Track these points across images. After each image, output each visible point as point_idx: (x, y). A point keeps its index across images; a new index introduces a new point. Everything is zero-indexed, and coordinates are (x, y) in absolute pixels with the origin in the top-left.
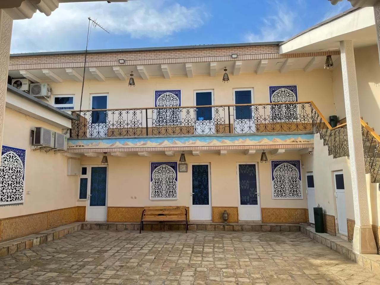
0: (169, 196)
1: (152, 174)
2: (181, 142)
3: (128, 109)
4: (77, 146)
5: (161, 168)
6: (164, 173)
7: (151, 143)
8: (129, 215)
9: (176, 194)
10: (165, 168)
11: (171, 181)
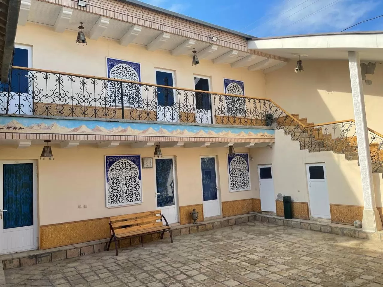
0: (131, 199)
1: (107, 171)
2: (168, 130)
3: (96, 78)
4: (9, 128)
5: (119, 164)
6: (124, 170)
7: (133, 130)
8: (76, 233)
9: (140, 196)
10: (125, 163)
11: (133, 180)
